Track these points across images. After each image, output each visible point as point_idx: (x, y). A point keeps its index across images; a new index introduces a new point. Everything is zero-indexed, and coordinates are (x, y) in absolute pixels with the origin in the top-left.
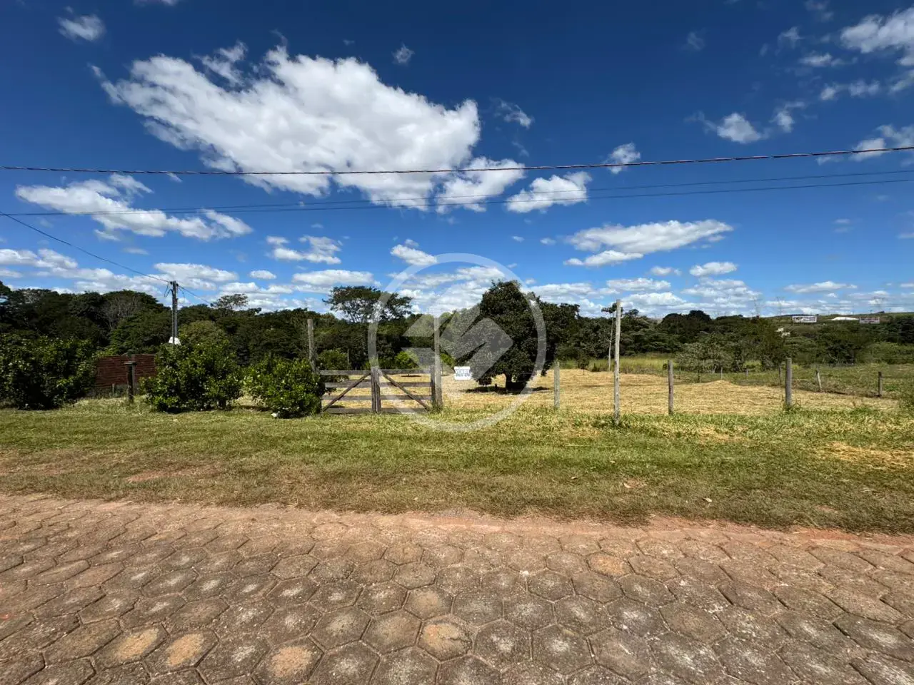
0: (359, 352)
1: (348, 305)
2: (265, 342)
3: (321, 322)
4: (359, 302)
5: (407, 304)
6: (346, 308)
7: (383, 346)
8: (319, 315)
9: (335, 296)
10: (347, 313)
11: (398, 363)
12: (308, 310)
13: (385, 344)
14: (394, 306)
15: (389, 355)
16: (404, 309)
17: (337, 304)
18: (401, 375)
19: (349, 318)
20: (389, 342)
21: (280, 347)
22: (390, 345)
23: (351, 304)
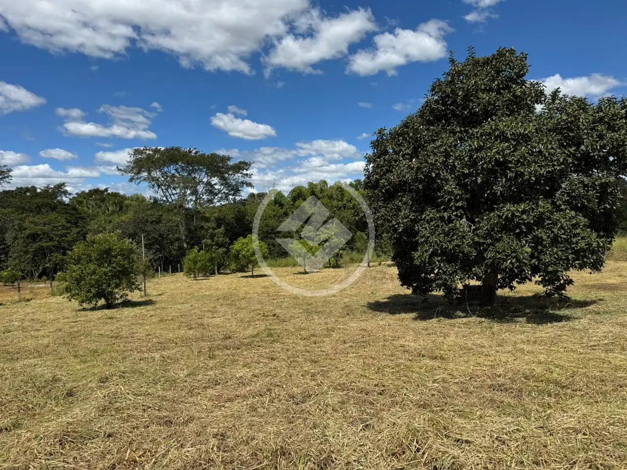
0: (176, 244)
1: (156, 174)
2: (28, 232)
3: (127, 206)
4: (173, 172)
5: (245, 172)
6: (153, 179)
7: (211, 230)
8: (124, 198)
9: (136, 162)
10: (156, 188)
11: (236, 257)
12: (110, 191)
13: (214, 229)
14: (227, 175)
15: (220, 246)
16: (241, 179)
17: (139, 173)
18: (240, 274)
19: (159, 195)
20: (219, 226)
21: (51, 240)
22: (222, 229)
23: (163, 175)
